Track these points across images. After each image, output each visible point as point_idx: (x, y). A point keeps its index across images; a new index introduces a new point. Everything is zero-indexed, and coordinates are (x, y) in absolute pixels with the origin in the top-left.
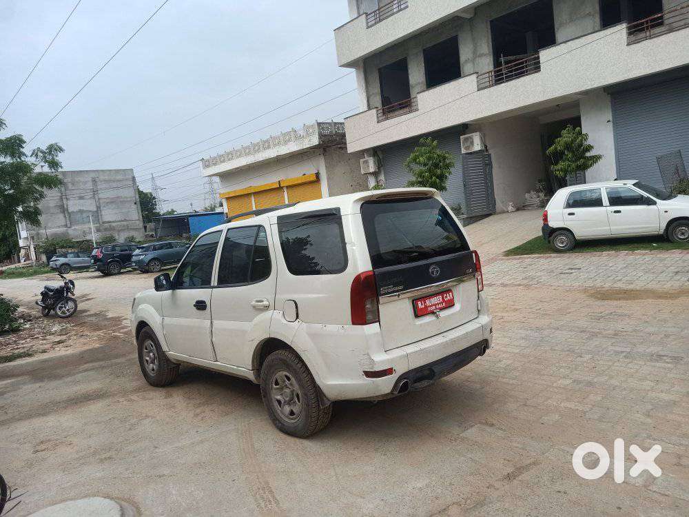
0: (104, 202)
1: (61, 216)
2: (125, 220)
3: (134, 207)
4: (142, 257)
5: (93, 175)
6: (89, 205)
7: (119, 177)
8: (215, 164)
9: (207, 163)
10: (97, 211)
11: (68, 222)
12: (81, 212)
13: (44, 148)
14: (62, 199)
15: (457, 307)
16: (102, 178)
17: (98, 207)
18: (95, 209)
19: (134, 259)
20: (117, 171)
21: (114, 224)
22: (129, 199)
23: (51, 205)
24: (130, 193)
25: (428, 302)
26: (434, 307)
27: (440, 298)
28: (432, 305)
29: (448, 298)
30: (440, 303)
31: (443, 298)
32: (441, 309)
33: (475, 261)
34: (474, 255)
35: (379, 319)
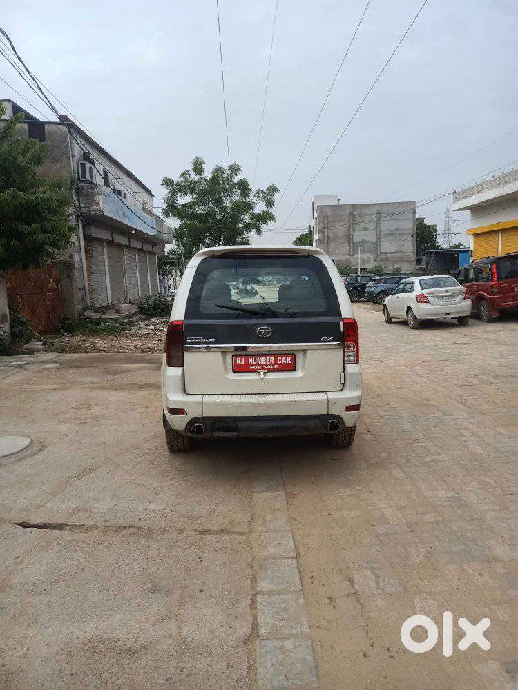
0: (384, 234)
1: (346, 245)
2: (400, 252)
3: (410, 239)
4: (372, 289)
5: (378, 208)
6: (371, 237)
7: (402, 210)
8: (465, 197)
9: (457, 196)
10: (377, 242)
11: (351, 251)
12: (364, 242)
13: (264, 189)
14: (349, 229)
15: (299, 374)
16: (386, 210)
17: (379, 239)
18: (375, 240)
19: (367, 289)
20: (400, 204)
21: (389, 255)
22: (407, 232)
23: (340, 235)
24: (409, 226)
25: (250, 361)
26: (259, 367)
27: (272, 359)
28: (257, 365)
29: (284, 361)
30: (270, 365)
31: (275, 361)
32: (269, 371)
33: (342, 330)
34: (342, 323)
35: (183, 365)
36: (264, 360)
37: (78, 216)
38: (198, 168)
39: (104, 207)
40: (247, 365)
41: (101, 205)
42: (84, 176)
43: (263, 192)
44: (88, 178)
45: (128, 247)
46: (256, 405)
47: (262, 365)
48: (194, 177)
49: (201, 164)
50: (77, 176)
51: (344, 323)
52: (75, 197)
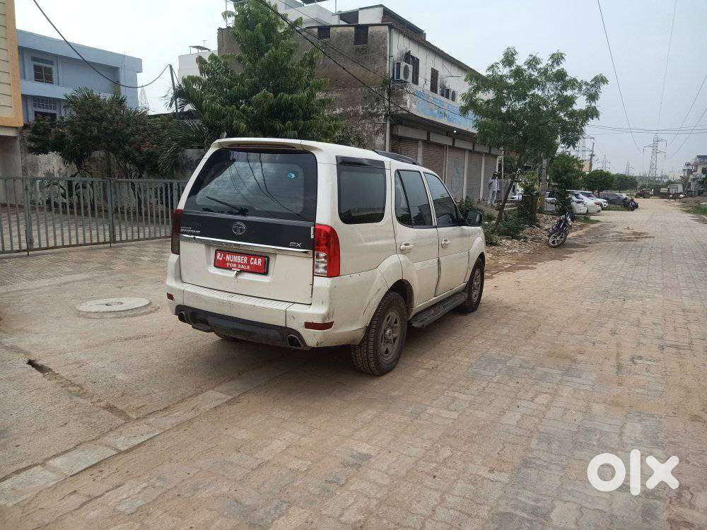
13: (589, 80)
25: (228, 258)
26: (235, 265)
27: (246, 259)
28: (233, 262)
29: (255, 263)
30: (244, 264)
31: (248, 261)
32: (242, 271)
33: (312, 237)
34: (312, 228)
35: (179, 252)
36: (238, 259)
37: (386, 116)
38: (509, 59)
39: (411, 106)
40: (224, 261)
41: (408, 103)
42: (398, 76)
43: (586, 84)
44: (402, 77)
45: (452, 148)
46: (222, 303)
47: (237, 263)
48: (504, 71)
49: (513, 55)
50: (391, 76)
51: (315, 230)
52: (386, 96)
